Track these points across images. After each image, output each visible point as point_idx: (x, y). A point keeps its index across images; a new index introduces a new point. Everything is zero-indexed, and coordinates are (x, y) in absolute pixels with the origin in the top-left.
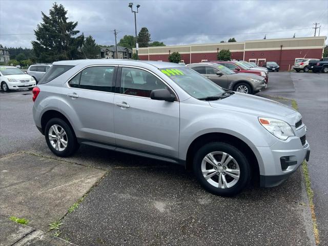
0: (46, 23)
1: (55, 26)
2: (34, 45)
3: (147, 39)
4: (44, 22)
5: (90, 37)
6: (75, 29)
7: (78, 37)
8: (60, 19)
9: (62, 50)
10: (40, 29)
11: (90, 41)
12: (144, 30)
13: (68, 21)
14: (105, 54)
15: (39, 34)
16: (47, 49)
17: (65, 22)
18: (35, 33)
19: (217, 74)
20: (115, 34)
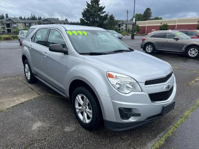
0: (88, 8)
1: (93, 9)
2: (81, 20)
3: (149, 16)
4: (87, 7)
5: (112, 15)
6: (103, 11)
7: (105, 15)
8: (96, 5)
9: (95, 23)
10: (85, 11)
11: (112, 17)
12: (148, 10)
13: (100, 6)
14: (121, 25)
15: (84, 14)
16: (87, 22)
17: (98, 6)
18: (82, 14)
19: (174, 39)
20: (127, 13)
